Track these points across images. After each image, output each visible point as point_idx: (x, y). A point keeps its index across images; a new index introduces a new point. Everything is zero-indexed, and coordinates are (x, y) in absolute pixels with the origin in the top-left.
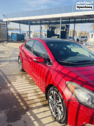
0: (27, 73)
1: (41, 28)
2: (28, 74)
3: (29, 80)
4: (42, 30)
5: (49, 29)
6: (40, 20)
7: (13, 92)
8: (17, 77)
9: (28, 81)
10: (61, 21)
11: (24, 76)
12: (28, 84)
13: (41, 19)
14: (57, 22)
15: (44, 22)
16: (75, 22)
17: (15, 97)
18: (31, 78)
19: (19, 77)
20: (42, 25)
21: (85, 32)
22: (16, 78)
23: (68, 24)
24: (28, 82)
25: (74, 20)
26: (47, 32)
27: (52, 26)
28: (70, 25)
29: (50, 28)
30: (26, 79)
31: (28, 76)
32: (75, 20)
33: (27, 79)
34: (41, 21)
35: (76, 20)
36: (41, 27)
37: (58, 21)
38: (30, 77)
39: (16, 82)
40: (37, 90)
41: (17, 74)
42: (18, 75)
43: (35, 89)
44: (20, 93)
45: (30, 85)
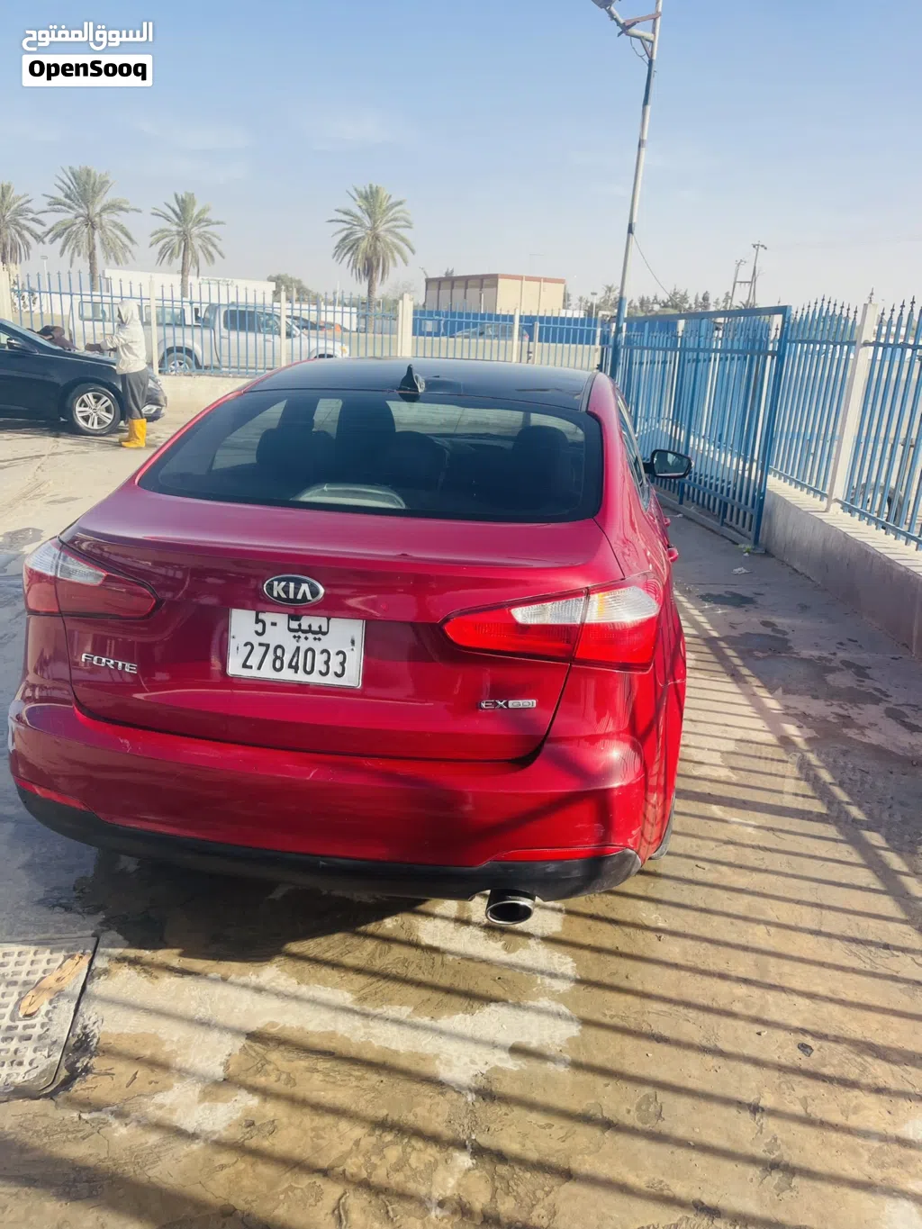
7: (762, 693)
17: (757, 675)
22: (732, 769)
44: (728, 679)
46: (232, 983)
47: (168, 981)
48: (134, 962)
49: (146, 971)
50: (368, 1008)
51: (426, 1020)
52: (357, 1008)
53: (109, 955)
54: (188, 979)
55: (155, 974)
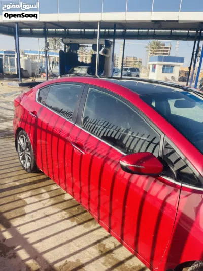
0: (48, 179)
1: (47, 45)
2: (51, 181)
3: (65, 205)
4: (49, 50)
5: (65, 48)
6: (43, 26)
7: (32, 264)
8: (22, 196)
9: (64, 210)
10: (98, 30)
11: (43, 190)
12: (69, 223)
13: (45, 23)
14: (83, 33)
15: (53, 31)
16: (125, 36)
18: (68, 196)
19: (29, 193)
20: (48, 39)
21: (134, 58)
22: (20, 199)
23: (112, 40)
24: (65, 214)
25: (122, 30)
26: (58, 56)
27: (70, 41)
28: (116, 40)
29: (67, 46)
30: (52, 201)
31: (55, 187)
32: (125, 30)
33: (57, 198)
34: (45, 28)
35: (127, 30)
36: (46, 42)
37: (86, 30)
38: (63, 191)
39: (27, 218)
40: (104, 242)
41: (18, 183)
42: (24, 188)
43: (99, 241)
45: (75, 223)
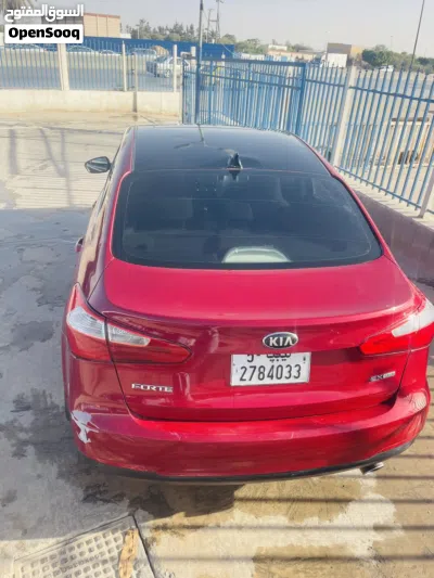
46: (224, 527)
47: (191, 536)
48: (165, 528)
49: (176, 533)
50: (298, 523)
51: (327, 523)
52: (292, 525)
53: (148, 527)
54: (200, 531)
55: (181, 532)
